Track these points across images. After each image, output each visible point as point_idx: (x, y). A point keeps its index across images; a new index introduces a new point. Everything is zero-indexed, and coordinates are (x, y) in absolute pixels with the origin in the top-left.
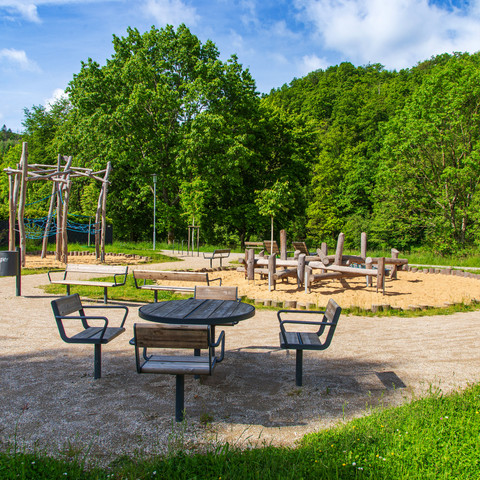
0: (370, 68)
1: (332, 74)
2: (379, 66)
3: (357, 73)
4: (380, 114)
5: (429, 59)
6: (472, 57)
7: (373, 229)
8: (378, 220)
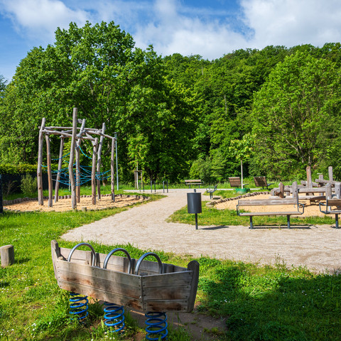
0: (192, 58)
1: (169, 61)
2: (198, 57)
3: (185, 60)
4: (207, 89)
5: (232, 53)
6: (261, 52)
7: (213, 168)
8: (216, 161)
